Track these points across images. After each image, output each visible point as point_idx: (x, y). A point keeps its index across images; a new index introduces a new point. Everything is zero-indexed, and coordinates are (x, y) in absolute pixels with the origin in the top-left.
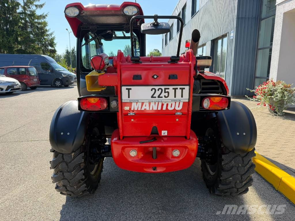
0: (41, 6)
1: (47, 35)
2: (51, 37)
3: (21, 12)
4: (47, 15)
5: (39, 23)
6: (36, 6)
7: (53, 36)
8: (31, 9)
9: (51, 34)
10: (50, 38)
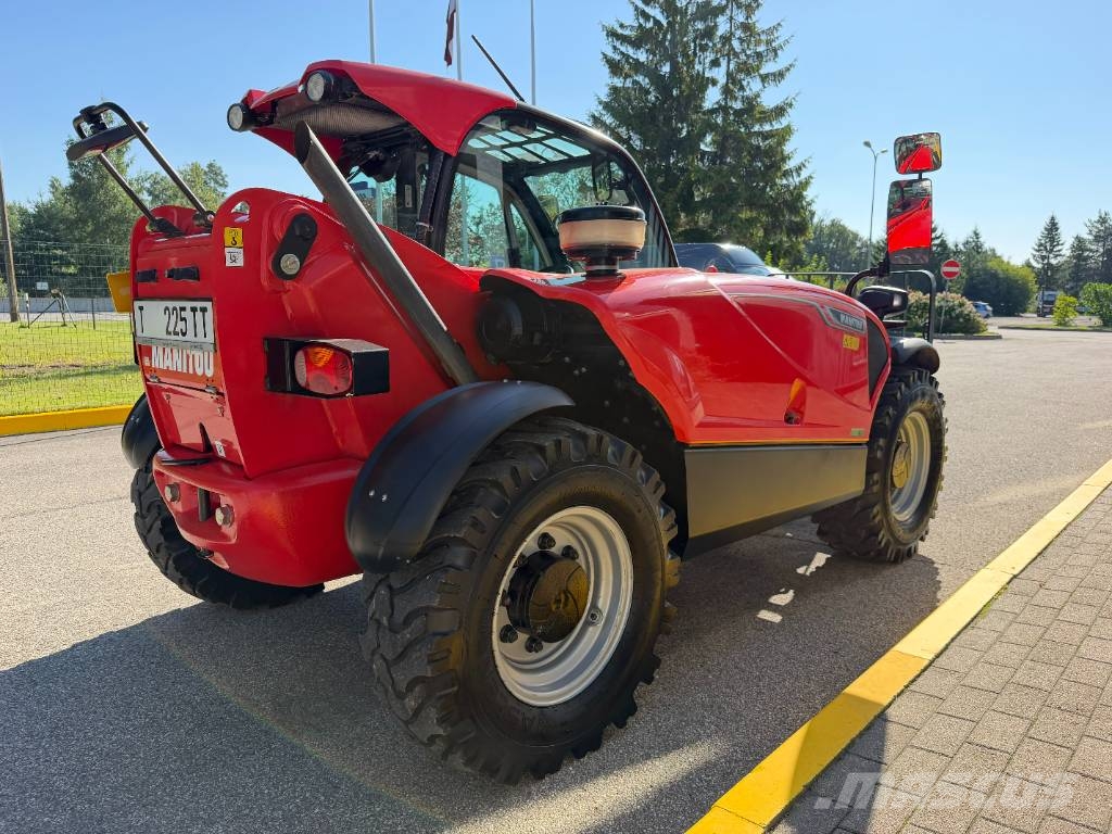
0: (780, 75)
1: (786, 174)
2: (797, 180)
3: (716, 106)
4: (794, 103)
5: (766, 136)
6: (764, 78)
7: (804, 174)
8: (748, 93)
9: (799, 169)
10: (795, 180)
